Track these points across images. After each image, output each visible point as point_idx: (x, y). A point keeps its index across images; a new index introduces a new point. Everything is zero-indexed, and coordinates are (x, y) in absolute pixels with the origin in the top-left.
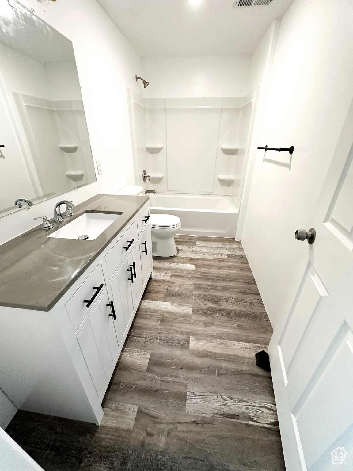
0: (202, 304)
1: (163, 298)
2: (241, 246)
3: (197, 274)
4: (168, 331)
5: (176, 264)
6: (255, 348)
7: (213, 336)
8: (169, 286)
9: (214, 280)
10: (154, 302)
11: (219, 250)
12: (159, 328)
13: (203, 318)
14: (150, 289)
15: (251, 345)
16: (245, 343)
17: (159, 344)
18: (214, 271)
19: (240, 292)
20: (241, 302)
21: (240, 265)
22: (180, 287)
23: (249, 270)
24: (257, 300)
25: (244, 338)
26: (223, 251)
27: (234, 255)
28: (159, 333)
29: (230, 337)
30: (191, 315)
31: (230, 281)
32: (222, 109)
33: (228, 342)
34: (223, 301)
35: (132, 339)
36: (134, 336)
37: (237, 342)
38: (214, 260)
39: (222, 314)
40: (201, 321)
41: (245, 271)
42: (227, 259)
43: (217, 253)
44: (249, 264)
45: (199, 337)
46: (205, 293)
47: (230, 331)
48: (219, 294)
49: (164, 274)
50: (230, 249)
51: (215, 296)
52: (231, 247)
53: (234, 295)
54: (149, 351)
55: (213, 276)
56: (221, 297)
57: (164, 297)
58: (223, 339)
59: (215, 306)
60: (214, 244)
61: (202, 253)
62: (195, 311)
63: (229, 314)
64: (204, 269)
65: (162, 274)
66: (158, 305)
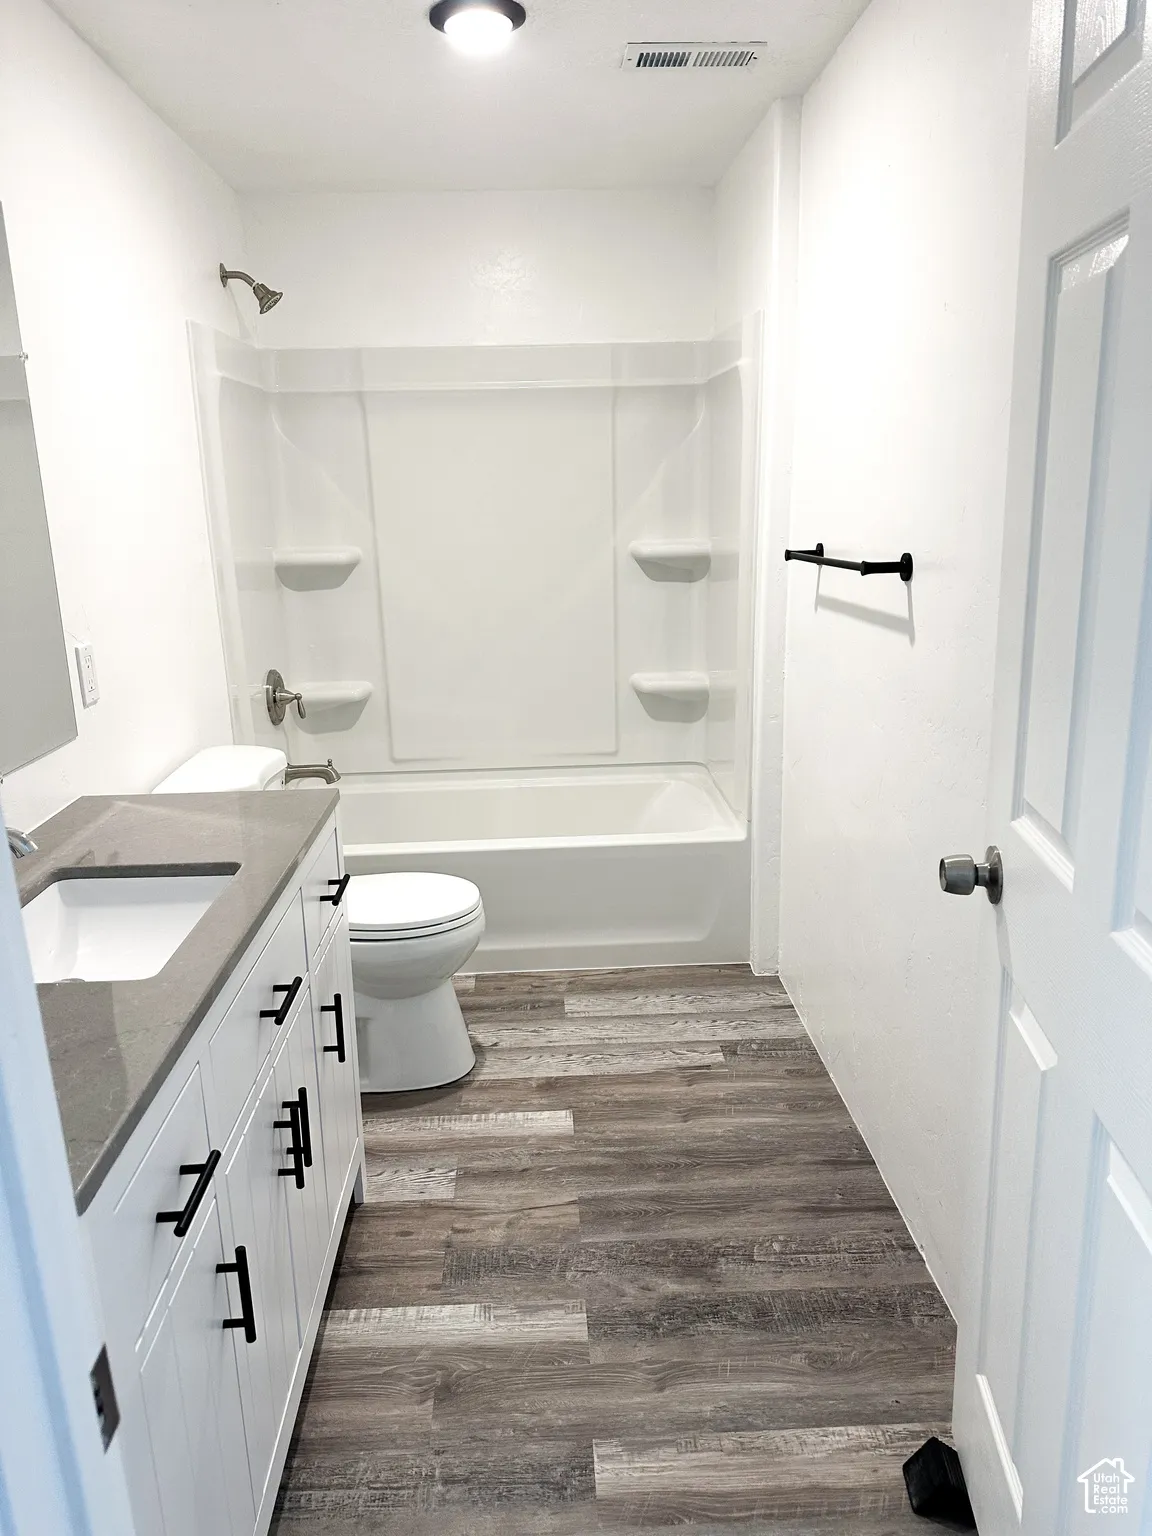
0: (630, 1290)
1: (436, 1287)
2: (783, 996)
3: (591, 1154)
4: (482, 1434)
5: (475, 1117)
6: (899, 1440)
7: (699, 1424)
8: (457, 1226)
9: (671, 1170)
10: (389, 1312)
11: (680, 1025)
12: (435, 1427)
13: (643, 1352)
14: (361, 1255)
15: (879, 1433)
16: (851, 1429)
17: (443, 1501)
18: (668, 1128)
19: (804, 1209)
20: (812, 1253)
21: (788, 1084)
22: (510, 1224)
23: (834, 1103)
24: (888, 1236)
25: (843, 1407)
26: (700, 1031)
27: (752, 1041)
28: (437, 1453)
29: (780, 1413)
30: (581, 1343)
31: (752, 1164)
32: (616, 390)
33: (777, 1437)
34: (728, 1262)
35: (305, 1500)
36: (312, 1487)
37: (816, 1430)
38: (659, 1076)
39: (732, 1318)
40: (634, 1367)
41: (814, 1111)
42: (721, 1065)
43: (672, 1039)
44: (831, 1075)
45: (638, 1437)
46: (639, 1237)
47: (776, 1387)
48: (703, 1231)
49: (422, 1173)
50: (729, 1016)
51: (690, 1243)
52: (737, 1004)
53: (776, 1228)
55: (669, 1153)
56: (718, 1245)
57: (438, 1280)
58: (751, 1427)
59: (692, 1288)
60: (652, 999)
61: (602, 1047)
62: (602, 1324)
63: (762, 1315)
64: (620, 1126)
65: (413, 1177)
66: (413, 1324)
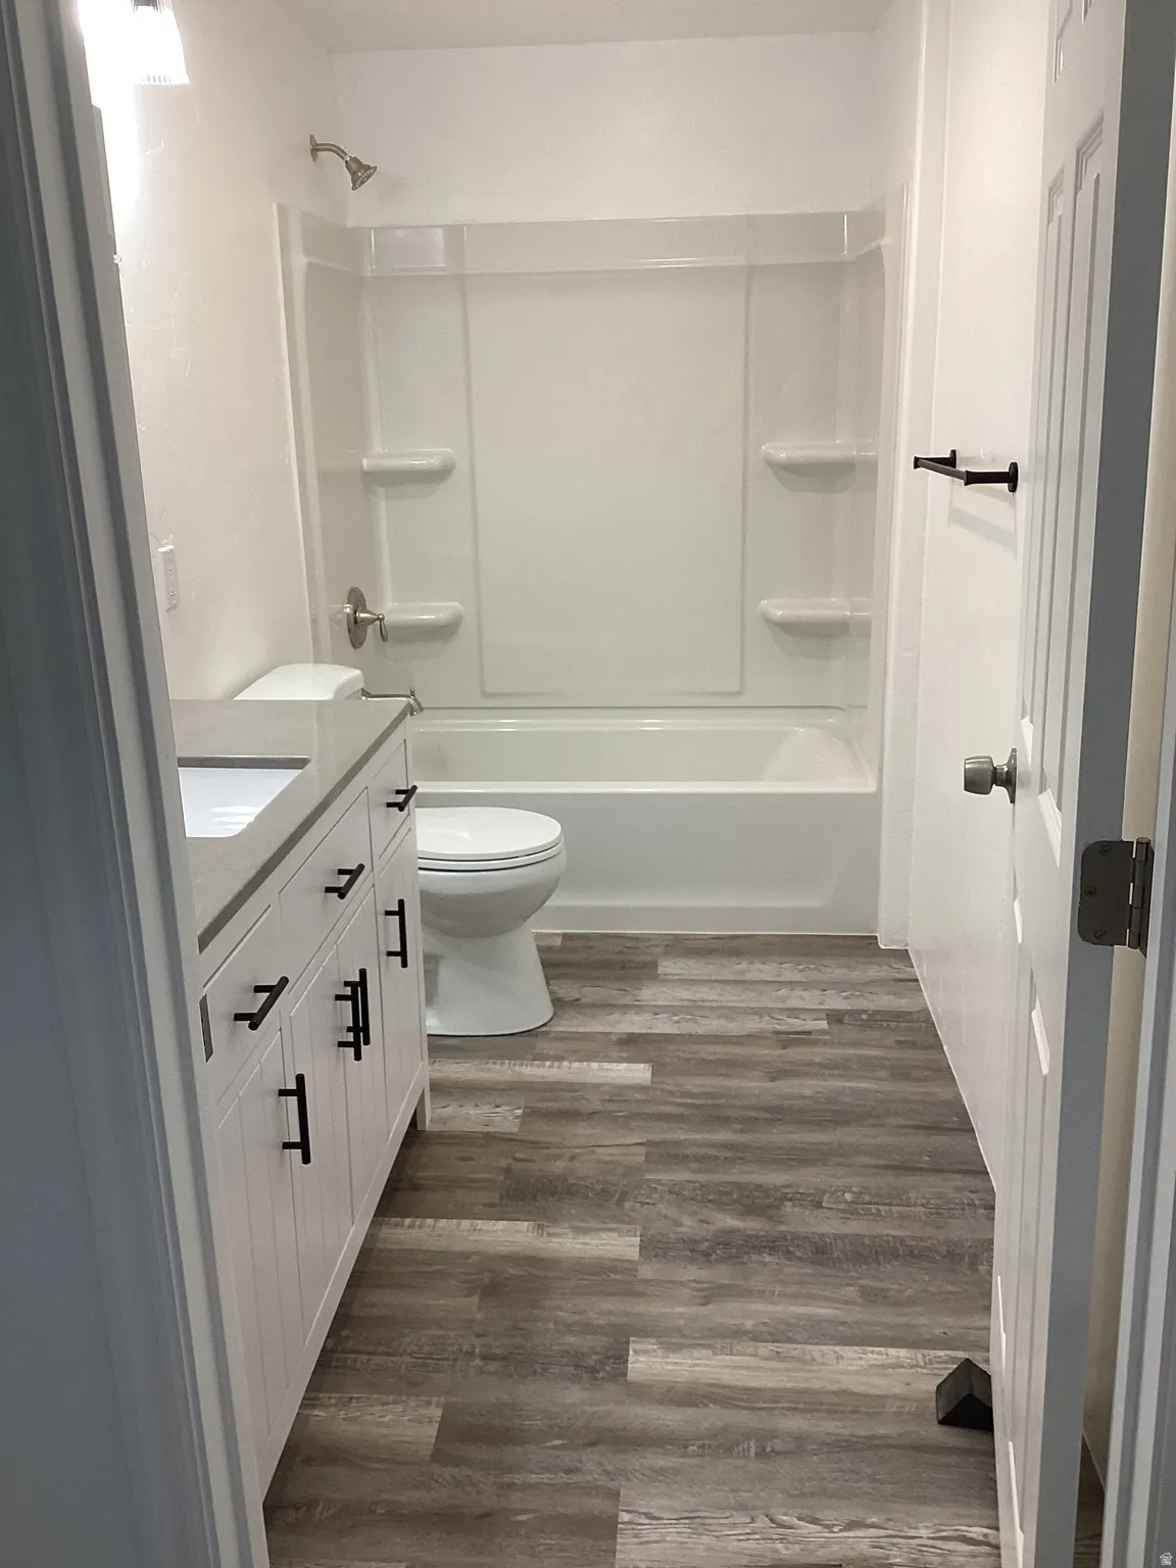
0: (688, 1221)
1: (492, 1205)
2: (910, 969)
3: (666, 1103)
4: (522, 1325)
5: (548, 1063)
6: (939, 1363)
7: (737, 1334)
8: (519, 1155)
9: (749, 1123)
10: (442, 1223)
11: (784, 992)
12: (479, 1316)
13: (694, 1273)
14: (420, 1174)
15: (920, 1356)
16: (892, 1351)
17: (480, 1371)
18: (753, 1086)
19: (886, 1167)
20: (885, 1204)
21: (896, 1054)
22: (573, 1158)
23: (944, 1073)
24: (973, 1196)
25: (888, 1333)
26: (808, 999)
27: (865, 1011)
28: (478, 1336)
29: (819, 1333)
30: (630, 1261)
31: (837, 1123)
33: (815, 1350)
34: (794, 1206)
35: (349, 1362)
36: (359, 1352)
37: (856, 1348)
38: (752, 1038)
39: (789, 1252)
40: (682, 1284)
41: (920, 1080)
42: (823, 1032)
43: (771, 1005)
44: (945, 1048)
45: (672, 1338)
46: (702, 1178)
47: (825, 1311)
48: (774, 1178)
49: (487, 1108)
50: (841, 986)
51: (758, 1187)
52: (855, 975)
53: (848, 1181)
54: (435, 1399)
55: (744, 1108)
56: (787, 1190)
57: (495, 1200)
58: (790, 1340)
59: (752, 1225)
60: (758, 965)
61: (693, 1009)
62: (652, 1248)
63: (820, 1252)
64: (699, 1081)
65: (478, 1112)
66: (465, 1234)
